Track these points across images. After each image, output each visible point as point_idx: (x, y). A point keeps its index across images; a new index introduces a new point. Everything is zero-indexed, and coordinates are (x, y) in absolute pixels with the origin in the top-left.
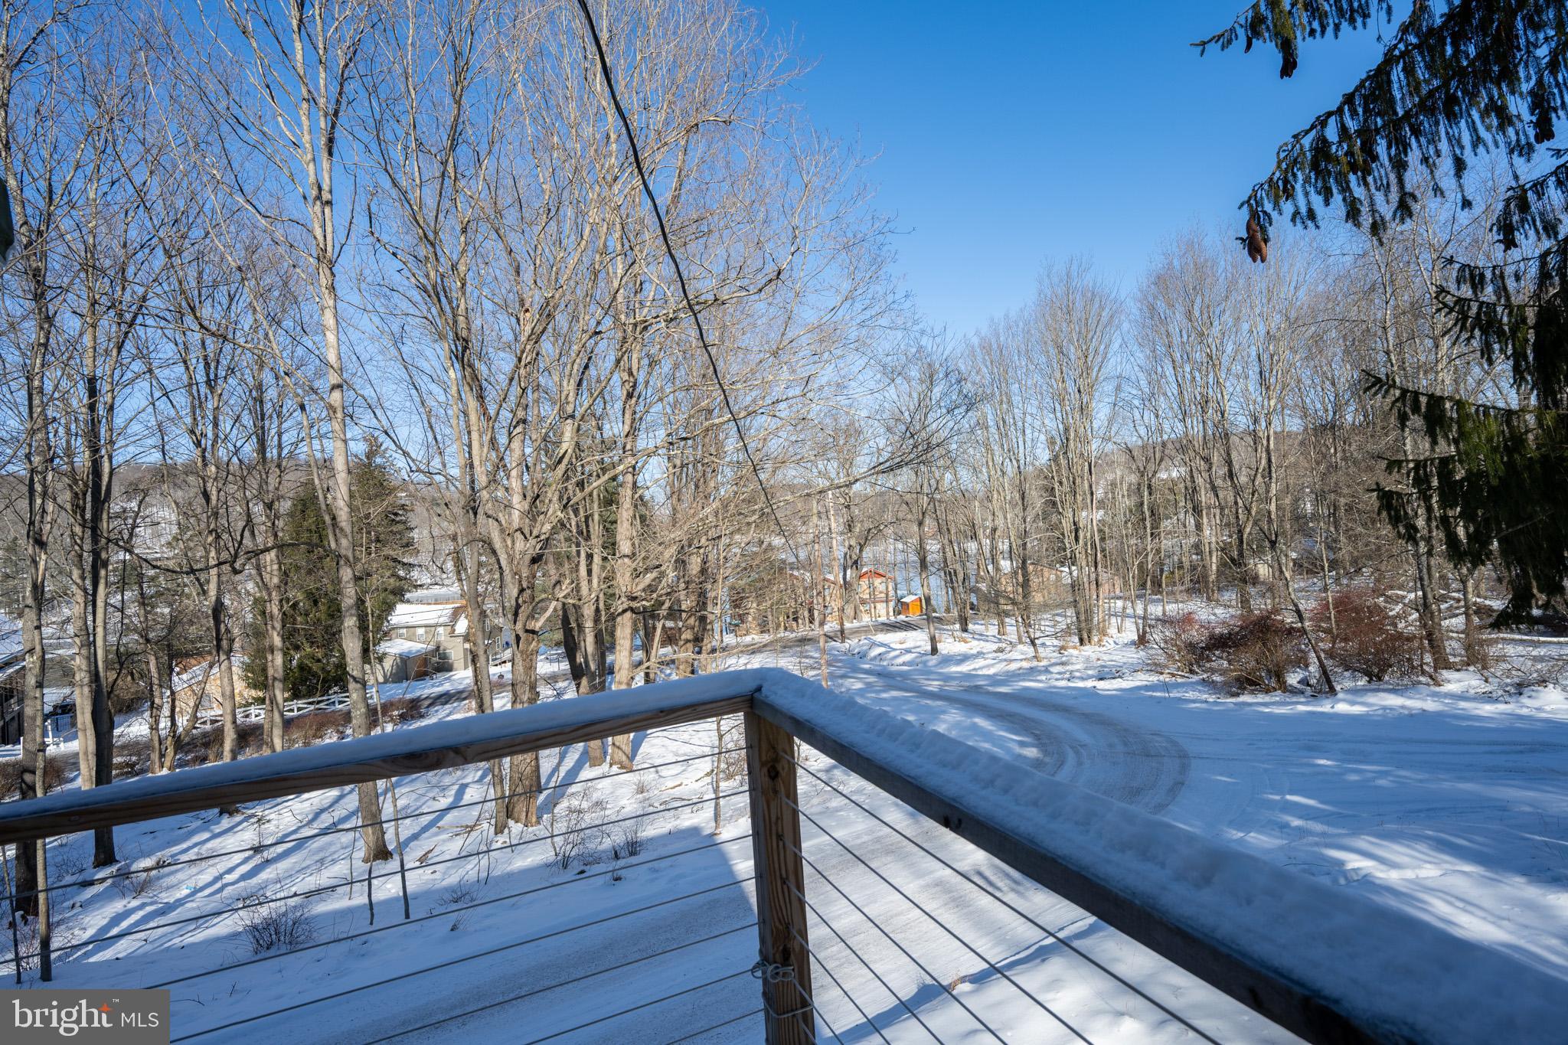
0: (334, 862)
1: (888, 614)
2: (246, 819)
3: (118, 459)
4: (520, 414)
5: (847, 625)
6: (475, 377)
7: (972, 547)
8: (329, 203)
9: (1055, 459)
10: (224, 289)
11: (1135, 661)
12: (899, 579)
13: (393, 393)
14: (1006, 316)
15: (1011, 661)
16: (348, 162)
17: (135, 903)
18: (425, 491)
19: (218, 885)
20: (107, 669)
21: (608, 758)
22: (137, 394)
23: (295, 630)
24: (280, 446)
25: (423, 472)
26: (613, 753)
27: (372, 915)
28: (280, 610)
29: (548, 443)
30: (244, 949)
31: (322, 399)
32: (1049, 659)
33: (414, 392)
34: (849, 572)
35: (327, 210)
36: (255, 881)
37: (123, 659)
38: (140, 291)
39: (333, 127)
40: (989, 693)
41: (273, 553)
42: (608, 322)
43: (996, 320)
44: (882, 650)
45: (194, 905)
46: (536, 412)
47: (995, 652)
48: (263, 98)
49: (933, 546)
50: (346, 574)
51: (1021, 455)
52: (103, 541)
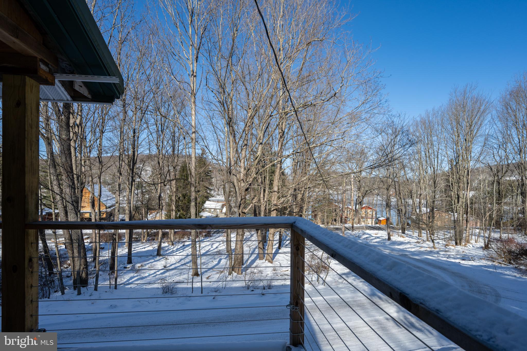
0: (184, 274)
1: (372, 223)
2: (163, 258)
3: (139, 152)
4: (245, 142)
5: (355, 225)
6: (233, 131)
7: (410, 201)
8: (195, 76)
9: (452, 168)
10: (167, 103)
11: (481, 255)
12: (378, 211)
13: (209, 135)
14: (433, 110)
15: (422, 247)
16: (201, 64)
17: (136, 275)
18: (217, 166)
19: (155, 274)
20: (133, 210)
21: (265, 258)
22: (144, 134)
23: (179, 205)
24: (178, 150)
25: (215, 159)
26: (267, 256)
27: (193, 290)
28: (175, 199)
29: (253, 152)
30: (160, 292)
31: (190, 136)
32: (440, 249)
33: (215, 135)
34: (357, 206)
35: (195, 78)
36: (164, 275)
37: (137, 208)
38: (147, 104)
39: (198, 52)
40: (410, 258)
41: (175, 181)
42: (275, 112)
43: (429, 111)
44: (368, 236)
45: (149, 278)
46: (251, 142)
47: (416, 243)
48: (180, 46)
49: (393, 200)
50: (193, 189)
51: (436, 166)
52: (134, 174)
